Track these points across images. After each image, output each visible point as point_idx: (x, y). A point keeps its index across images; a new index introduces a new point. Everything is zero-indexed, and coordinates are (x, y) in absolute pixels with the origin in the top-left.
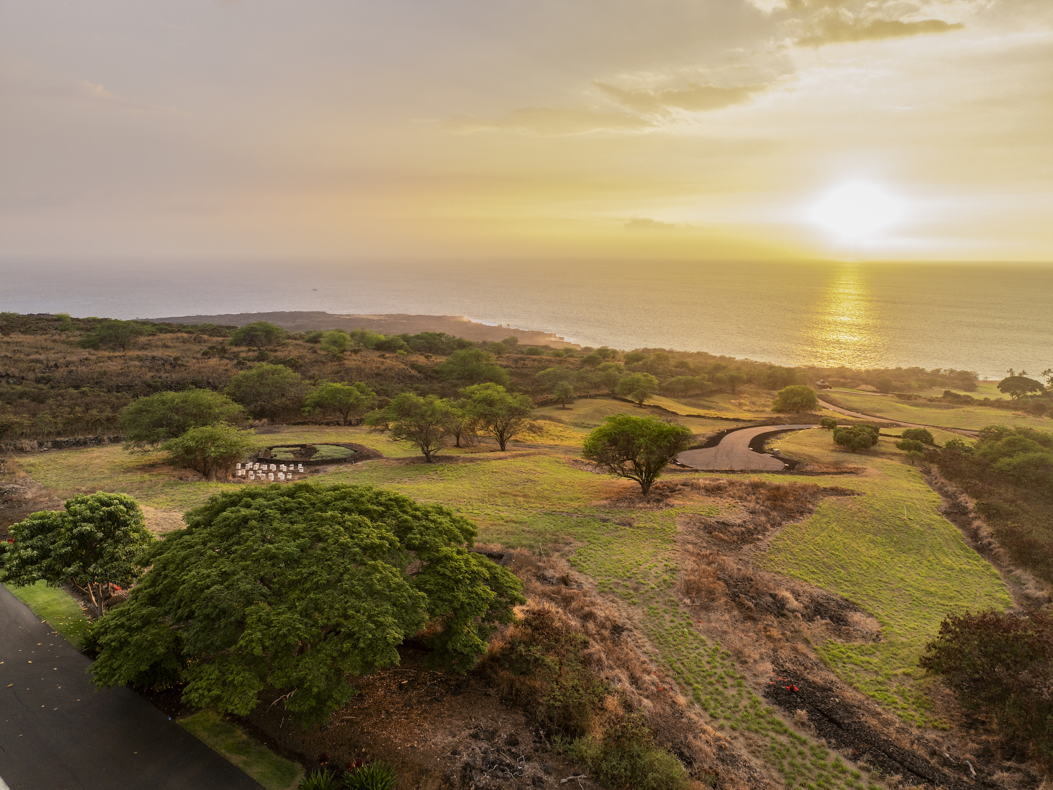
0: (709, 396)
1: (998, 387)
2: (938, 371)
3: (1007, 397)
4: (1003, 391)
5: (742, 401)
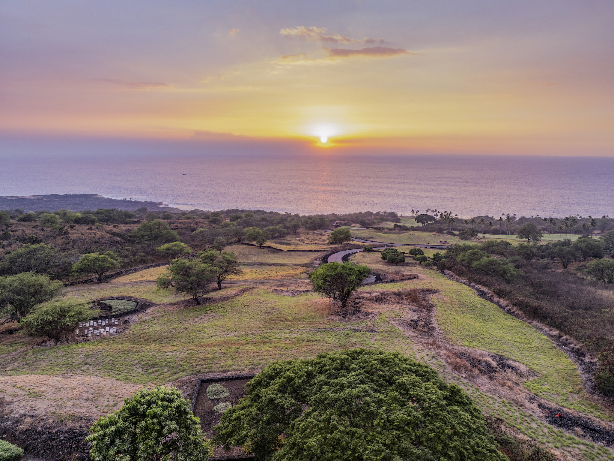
0: (284, 237)
1: (415, 220)
2: (379, 212)
3: (420, 225)
4: (418, 222)
5: (302, 238)
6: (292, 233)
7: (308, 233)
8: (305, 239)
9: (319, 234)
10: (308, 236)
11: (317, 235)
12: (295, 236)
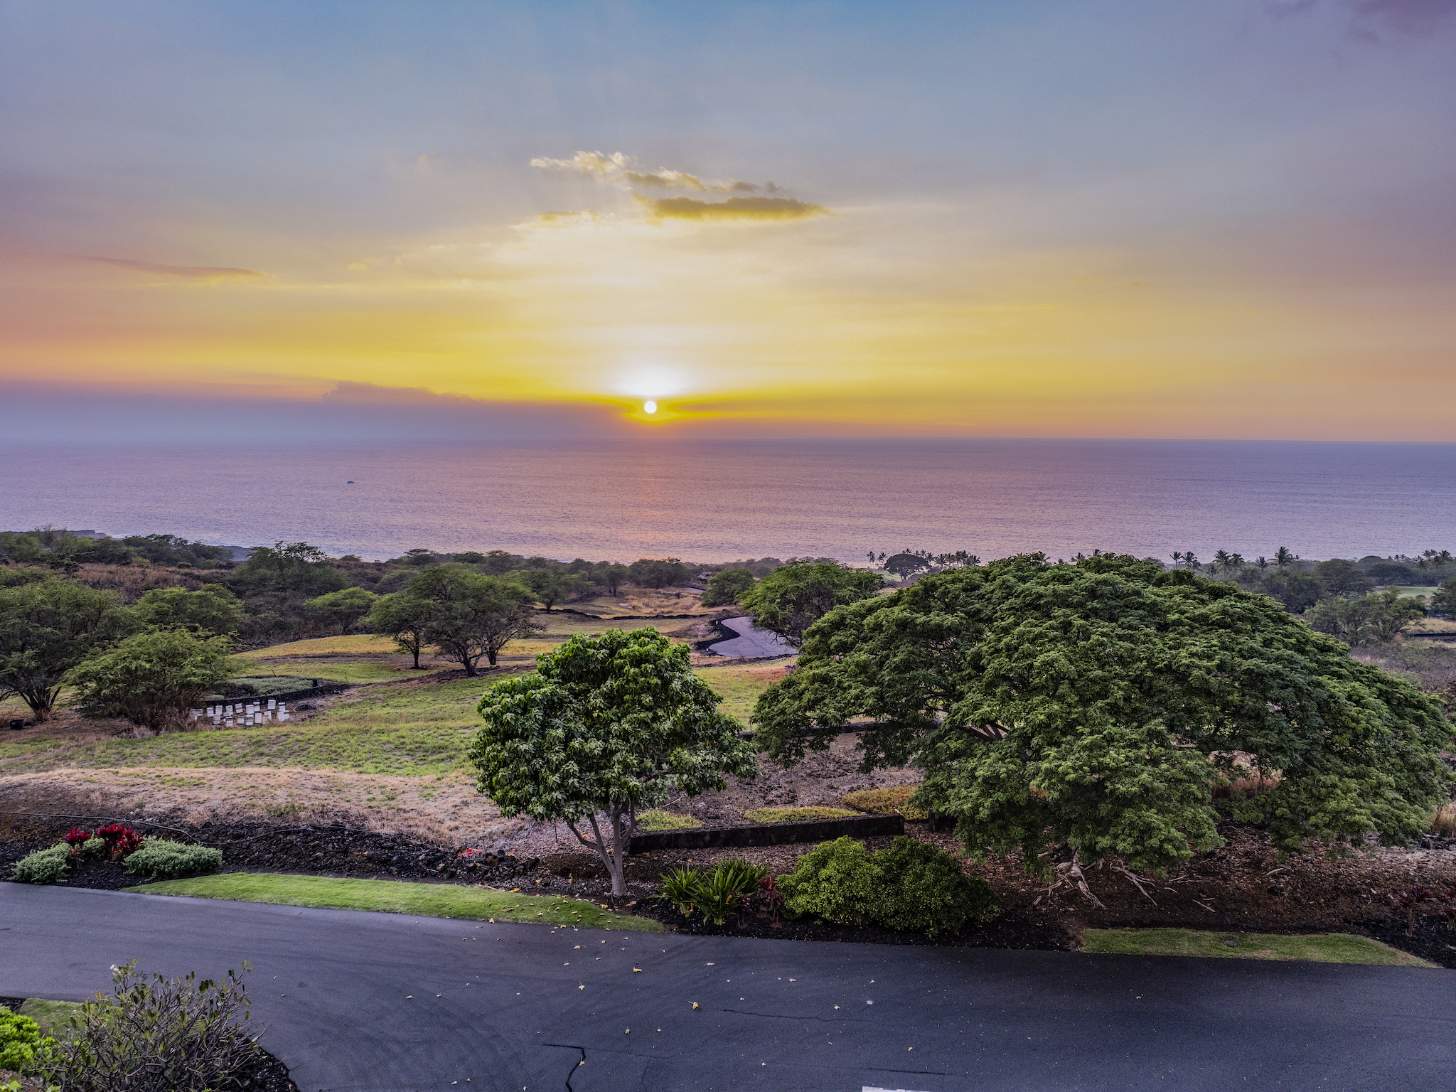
0: (590, 601)
1: (885, 568)
3: (897, 578)
4: (892, 571)
5: (635, 603)
6: (608, 594)
7: (644, 593)
8: (641, 605)
9: (671, 595)
10: (646, 600)
11: (668, 596)
12: (615, 599)
